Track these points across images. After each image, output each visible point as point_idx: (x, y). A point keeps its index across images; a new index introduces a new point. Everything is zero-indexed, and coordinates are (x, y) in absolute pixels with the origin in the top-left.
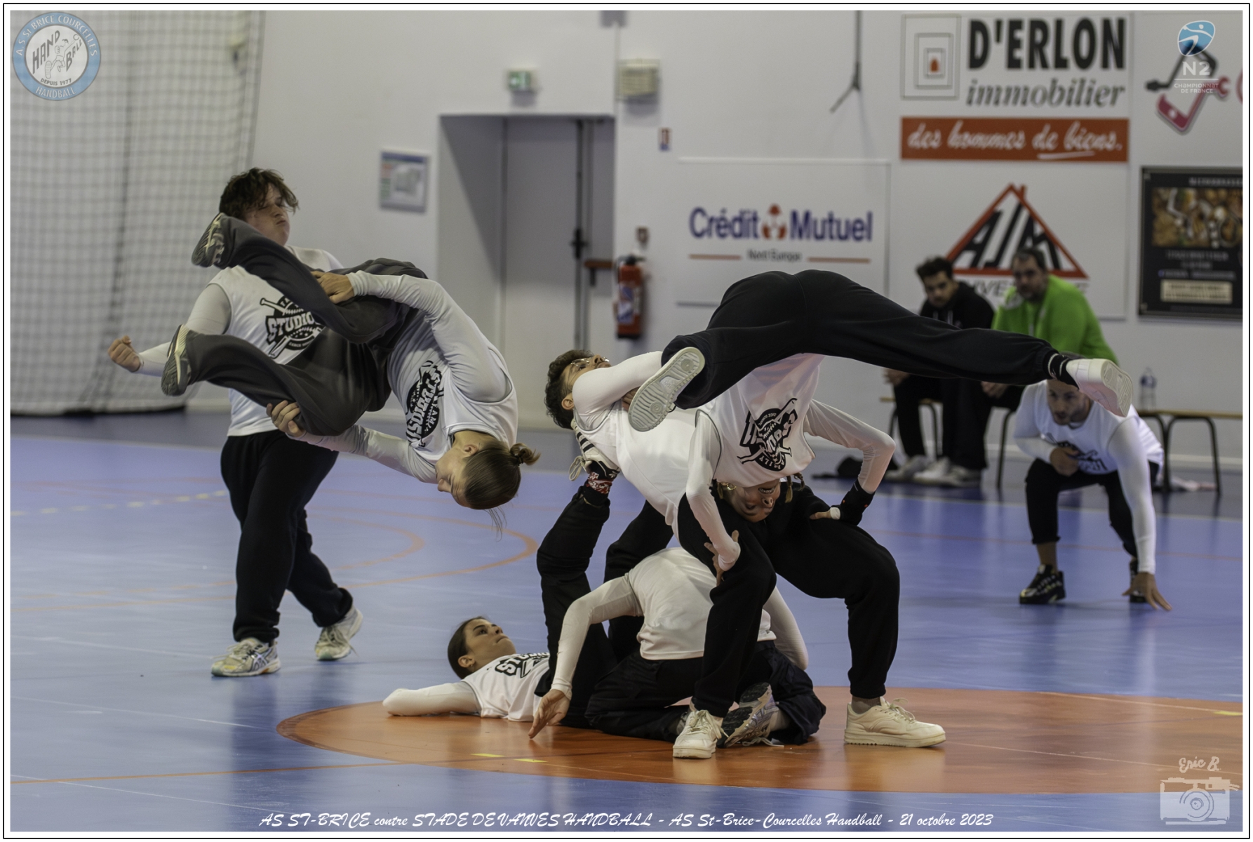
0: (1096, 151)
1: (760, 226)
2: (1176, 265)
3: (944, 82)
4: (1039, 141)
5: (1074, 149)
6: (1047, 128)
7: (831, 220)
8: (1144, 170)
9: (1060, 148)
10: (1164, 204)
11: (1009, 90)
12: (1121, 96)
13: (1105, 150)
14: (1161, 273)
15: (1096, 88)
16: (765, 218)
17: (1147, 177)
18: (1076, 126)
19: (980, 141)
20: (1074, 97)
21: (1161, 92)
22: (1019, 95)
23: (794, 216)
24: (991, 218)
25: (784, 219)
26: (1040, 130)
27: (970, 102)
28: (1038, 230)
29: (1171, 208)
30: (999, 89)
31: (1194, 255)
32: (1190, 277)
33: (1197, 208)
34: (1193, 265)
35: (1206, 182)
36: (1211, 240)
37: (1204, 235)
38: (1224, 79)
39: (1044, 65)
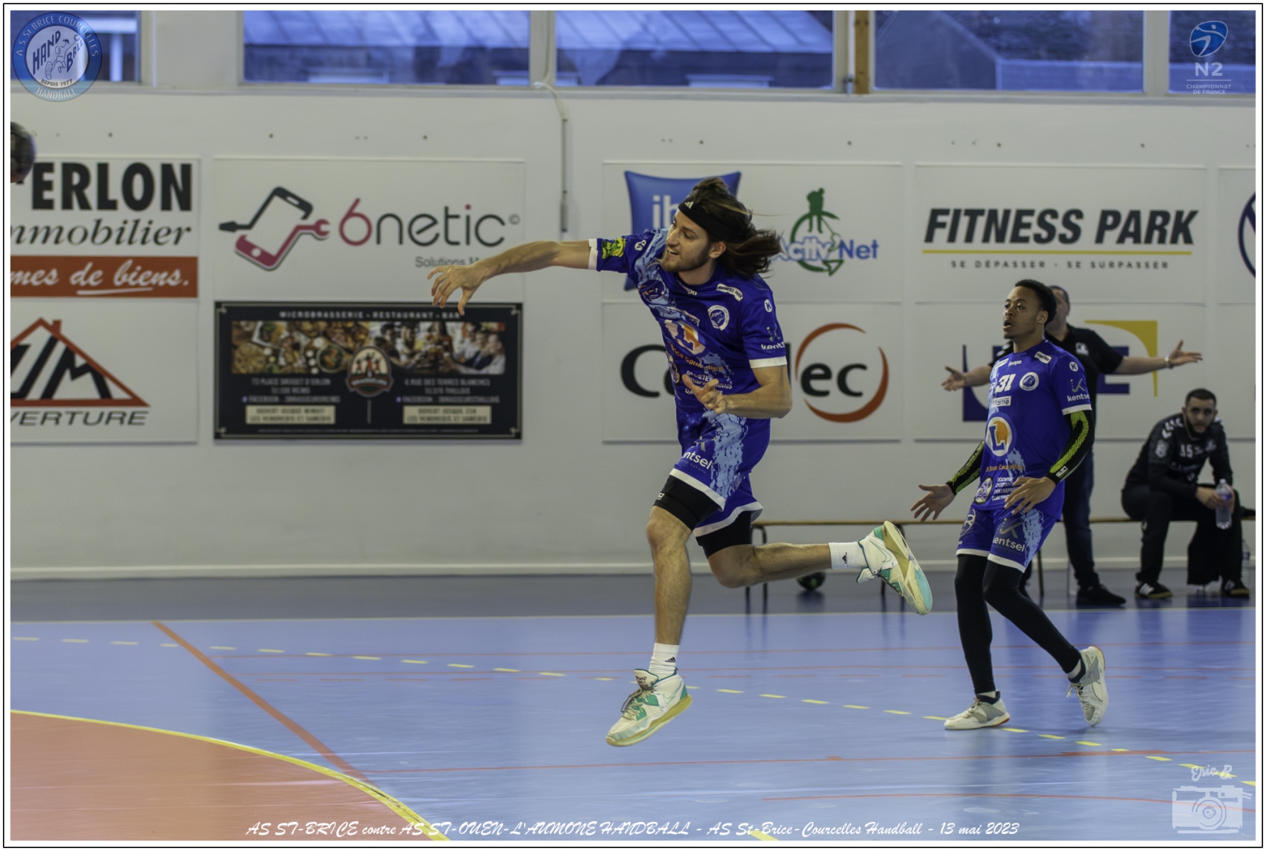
0: (156, 286)
2: (266, 391)
4: (77, 277)
5: (126, 285)
6: (89, 266)
8: (218, 305)
9: (105, 284)
10: (249, 335)
12: (185, 235)
13: (167, 286)
14: (245, 399)
15: (154, 228)
17: (224, 311)
18: (130, 262)
20: (126, 235)
21: (239, 233)
22: (50, 234)
26: (82, 268)
28: (79, 361)
29: (256, 338)
31: (285, 381)
32: (282, 402)
33: (291, 337)
34: (287, 390)
35: (300, 314)
36: (310, 367)
37: (300, 363)
38: (323, 222)
39: (84, 205)
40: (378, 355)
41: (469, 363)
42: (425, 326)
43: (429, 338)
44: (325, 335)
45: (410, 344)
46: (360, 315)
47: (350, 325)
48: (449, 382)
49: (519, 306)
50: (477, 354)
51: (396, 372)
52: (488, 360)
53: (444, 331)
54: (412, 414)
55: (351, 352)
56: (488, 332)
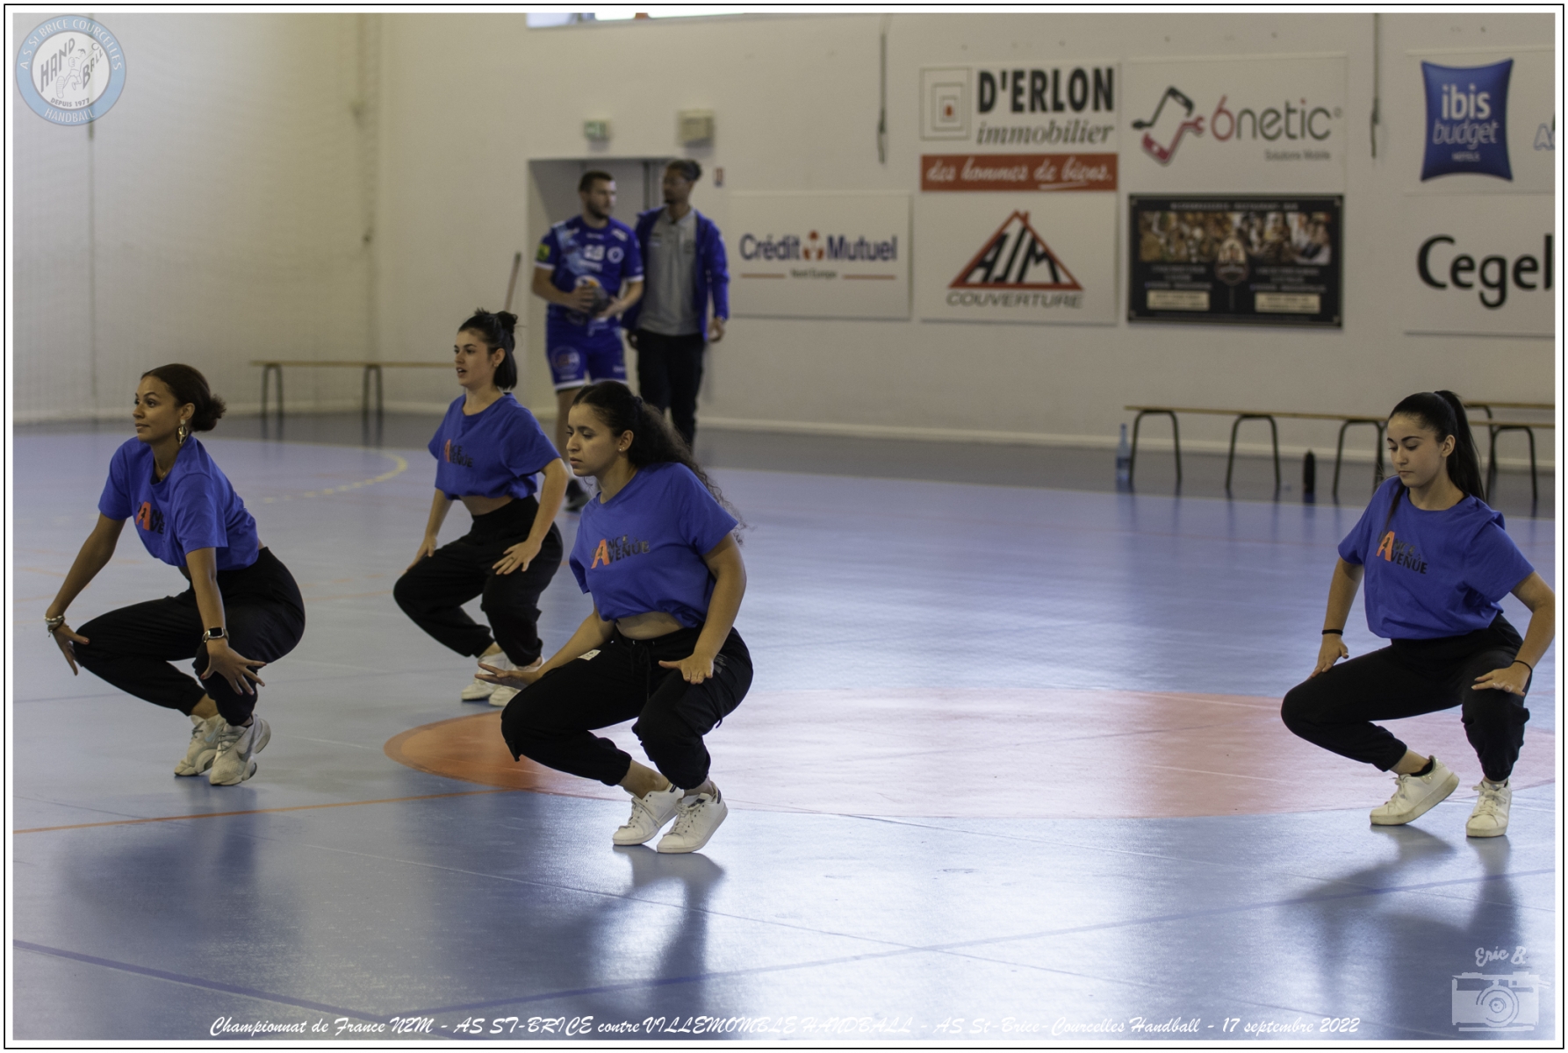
0: (1089, 181)
1: (801, 249)
2: (1160, 277)
3: (957, 124)
4: (1040, 173)
5: (1070, 180)
6: (1046, 163)
7: (862, 243)
8: (1132, 197)
9: (1058, 179)
10: (1149, 226)
11: (1013, 131)
13: (1097, 181)
14: (1148, 284)
15: (1089, 127)
16: (805, 242)
17: (1134, 203)
18: (1072, 160)
19: (988, 174)
22: (1022, 134)
23: (831, 240)
24: (999, 240)
25: (822, 243)
26: (1040, 164)
27: (980, 141)
28: (1040, 249)
29: (1155, 228)
30: (1005, 130)
31: (1175, 269)
32: (1172, 288)
33: (1178, 229)
34: (1174, 277)
35: (1186, 206)
36: (1190, 256)
37: (1184, 252)
38: (1200, 119)
39: (1044, 108)
40: (1238, 245)
41: (1304, 253)
42: (1272, 216)
43: (1275, 229)
44: (1202, 225)
45: (1261, 234)
46: (1226, 206)
47: (1219, 216)
48: (1287, 271)
49: (1341, 198)
50: (1309, 244)
51: (1253, 261)
52: (1316, 251)
53: (1285, 222)
54: (1263, 301)
55: (1220, 241)
56: (1317, 223)
